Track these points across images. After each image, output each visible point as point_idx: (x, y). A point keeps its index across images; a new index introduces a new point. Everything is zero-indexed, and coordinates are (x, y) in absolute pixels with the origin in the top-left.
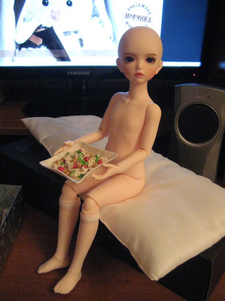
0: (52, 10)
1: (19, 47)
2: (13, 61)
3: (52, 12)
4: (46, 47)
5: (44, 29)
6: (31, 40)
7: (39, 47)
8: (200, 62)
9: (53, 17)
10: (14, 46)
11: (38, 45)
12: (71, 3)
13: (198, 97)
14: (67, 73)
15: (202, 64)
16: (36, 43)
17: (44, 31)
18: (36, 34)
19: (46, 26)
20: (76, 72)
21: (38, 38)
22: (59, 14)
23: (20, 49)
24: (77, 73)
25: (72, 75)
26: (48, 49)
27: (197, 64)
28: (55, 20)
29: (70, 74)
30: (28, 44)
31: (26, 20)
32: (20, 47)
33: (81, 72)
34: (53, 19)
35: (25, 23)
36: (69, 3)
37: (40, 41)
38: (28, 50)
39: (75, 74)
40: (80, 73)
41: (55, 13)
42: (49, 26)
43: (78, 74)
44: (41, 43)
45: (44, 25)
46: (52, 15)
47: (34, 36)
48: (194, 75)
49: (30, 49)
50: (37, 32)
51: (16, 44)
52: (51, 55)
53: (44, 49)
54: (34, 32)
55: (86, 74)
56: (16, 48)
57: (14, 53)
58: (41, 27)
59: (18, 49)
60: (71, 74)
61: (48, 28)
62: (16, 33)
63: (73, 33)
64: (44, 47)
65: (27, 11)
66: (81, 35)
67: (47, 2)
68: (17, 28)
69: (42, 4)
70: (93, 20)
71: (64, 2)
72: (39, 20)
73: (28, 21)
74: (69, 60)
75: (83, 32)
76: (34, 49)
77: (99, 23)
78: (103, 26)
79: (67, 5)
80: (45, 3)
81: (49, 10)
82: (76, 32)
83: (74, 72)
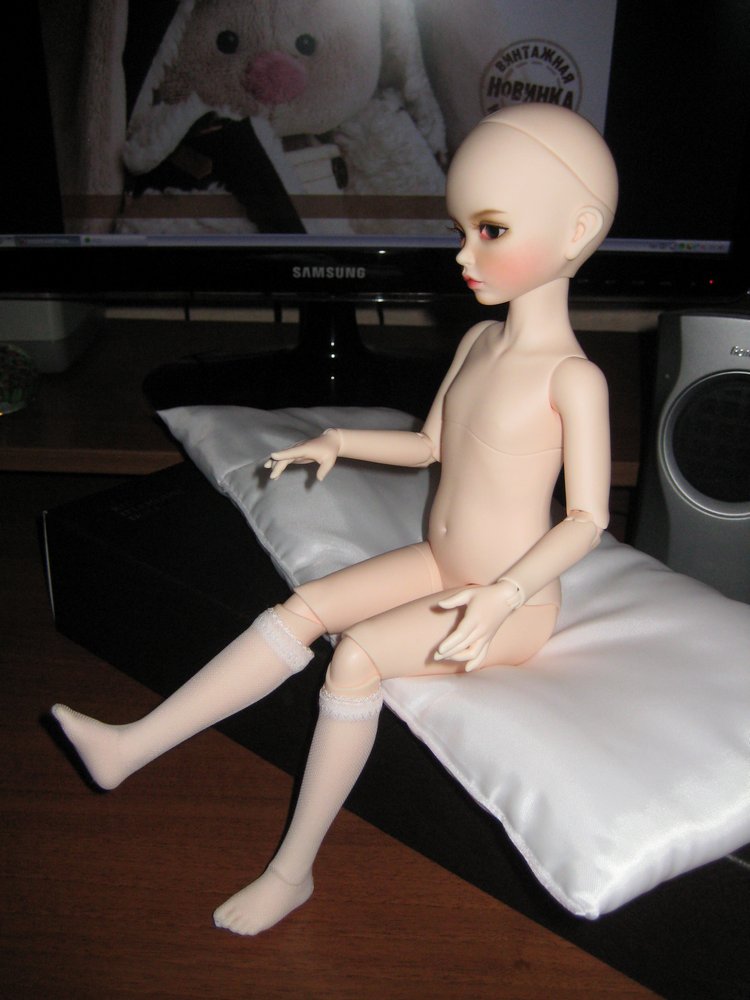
0: (249, 65)
1: (134, 186)
3: (248, 71)
4: (223, 186)
5: (220, 127)
6: (176, 163)
7: (203, 186)
9: (250, 87)
10: (119, 180)
11: (199, 178)
12: (313, 42)
14: (292, 273)
16: (192, 173)
17: (219, 132)
18: (193, 143)
19: (226, 117)
20: (322, 269)
21: (201, 156)
22: (270, 79)
23: (138, 193)
24: (326, 273)
25: (306, 277)
28: (257, 98)
29: (299, 275)
30: (168, 174)
31: (163, 97)
32: (140, 183)
33: (337, 269)
34: (249, 95)
35: (157, 107)
36: (306, 42)
37: (208, 166)
38: (166, 197)
39: (318, 276)
40: (334, 272)
41: (258, 75)
43: (328, 276)
44: (209, 172)
45: (221, 115)
46: (248, 82)
47: (187, 150)
49: (170, 190)
50: (197, 136)
51: (127, 174)
53: (217, 191)
54: (187, 135)
55: (353, 276)
56: (126, 187)
57: (117, 206)
58: (212, 121)
59: (131, 193)
60: (304, 276)
61: (234, 122)
63: (315, 142)
64: (219, 186)
65: (166, 67)
66: (342, 148)
67: (232, 39)
68: (131, 123)
69: (214, 45)
70: (382, 98)
71: (289, 40)
72: (205, 98)
73: (167, 101)
74: (301, 230)
75: (347, 136)
76: (186, 193)
77: (401, 109)
78: (415, 120)
79: (296, 52)
80: (228, 42)
81: (237, 65)
82: (325, 138)
83: (315, 269)
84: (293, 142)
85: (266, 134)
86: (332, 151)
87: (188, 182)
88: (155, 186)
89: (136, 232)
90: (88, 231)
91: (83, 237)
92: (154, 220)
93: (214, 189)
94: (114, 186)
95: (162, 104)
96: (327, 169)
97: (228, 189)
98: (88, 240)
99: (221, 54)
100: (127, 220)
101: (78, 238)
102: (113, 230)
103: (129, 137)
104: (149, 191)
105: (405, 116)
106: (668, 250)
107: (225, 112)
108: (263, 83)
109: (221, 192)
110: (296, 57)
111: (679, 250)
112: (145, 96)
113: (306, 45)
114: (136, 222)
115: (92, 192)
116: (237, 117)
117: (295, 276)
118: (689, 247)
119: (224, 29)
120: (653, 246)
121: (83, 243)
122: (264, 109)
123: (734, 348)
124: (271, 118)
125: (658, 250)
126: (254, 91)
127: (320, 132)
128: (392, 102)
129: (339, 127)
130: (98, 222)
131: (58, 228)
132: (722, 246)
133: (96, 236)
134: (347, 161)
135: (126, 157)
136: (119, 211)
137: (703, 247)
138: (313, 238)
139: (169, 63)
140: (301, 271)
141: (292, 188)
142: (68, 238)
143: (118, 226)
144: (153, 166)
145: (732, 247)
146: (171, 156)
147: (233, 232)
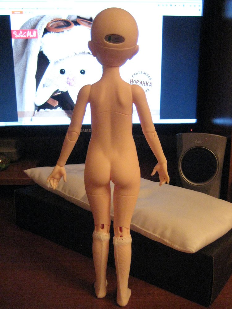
0: (68, 77)
1: (37, 109)
2: (31, 120)
3: (68, 79)
4: (61, 108)
5: (60, 93)
6: (49, 103)
7: (55, 108)
8: (196, 119)
9: (68, 83)
10: (34, 107)
11: (55, 106)
12: (84, 71)
13: (197, 142)
15: (197, 121)
16: (53, 105)
17: (60, 94)
18: (53, 97)
19: (62, 90)
20: (88, 130)
21: (55, 100)
22: (73, 81)
23: (38, 110)
24: (89, 131)
26: (63, 110)
27: (194, 121)
28: (70, 85)
30: (46, 106)
31: (45, 86)
32: (39, 108)
34: (68, 85)
35: (44, 88)
36: (83, 71)
37: (57, 103)
38: (46, 111)
39: (87, 131)
41: (70, 80)
42: (65, 91)
44: (57, 105)
45: (60, 90)
46: (68, 81)
47: (52, 99)
48: (191, 130)
49: (47, 110)
50: (54, 95)
51: (36, 106)
52: (66, 115)
53: (59, 109)
54: (52, 95)
56: (35, 109)
57: (33, 114)
58: (58, 92)
59: (37, 110)
60: (83, 131)
61: (64, 92)
62: (36, 96)
65: (46, 78)
67: (63, 71)
68: (37, 92)
69: (59, 73)
71: (78, 71)
72: (56, 86)
76: (51, 110)
79: (80, 74)
80: (62, 72)
81: (65, 77)
83: (86, 130)
87: (51, 107)
88: (43, 109)
92: (42, 117)
99: (61, 74)
100: (35, 118)
104: (41, 110)
112: (41, 85)
115: (26, 111)
119: (61, 68)
124: (73, 91)
130: (27, 118)
131: (16, 120)
142: (19, 123)
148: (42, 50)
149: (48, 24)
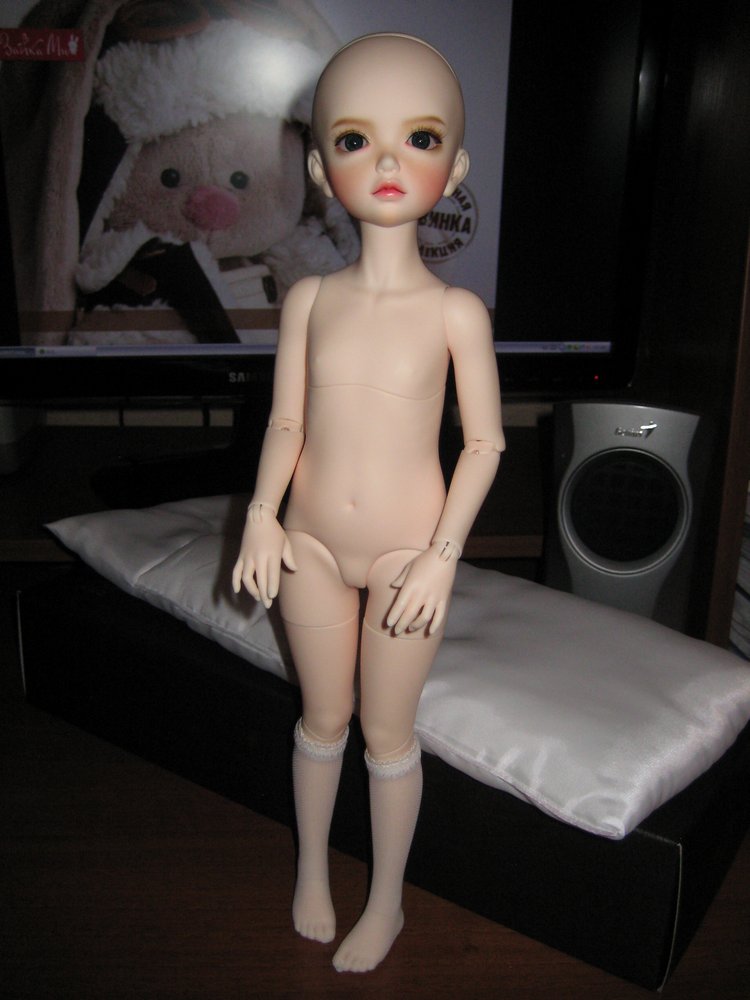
0: (189, 197)
1: (85, 303)
3: (189, 202)
4: (166, 302)
5: (163, 251)
6: (125, 283)
7: (148, 301)
8: (609, 337)
9: (190, 216)
11: (144, 295)
12: (245, 178)
14: (228, 378)
16: (138, 291)
17: (163, 255)
18: (140, 265)
19: (169, 242)
20: (256, 374)
21: (146, 276)
22: (207, 209)
23: (89, 309)
24: (258, 377)
25: (241, 381)
26: (173, 309)
28: (196, 225)
29: (235, 380)
30: (117, 292)
31: (112, 225)
32: (90, 301)
33: (269, 374)
34: (190, 223)
35: (107, 233)
36: (239, 178)
37: (152, 285)
38: (114, 312)
40: (266, 376)
41: (197, 206)
43: (261, 380)
44: (154, 289)
45: (164, 240)
46: (189, 212)
48: (596, 378)
50: (142, 258)
51: (79, 293)
52: (181, 323)
53: (160, 306)
54: (134, 259)
56: (79, 304)
57: (69, 321)
58: (157, 246)
59: (83, 309)
60: (239, 380)
61: (177, 248)
63: (247, 262)
64: (162, 302)
65: (115, 200)
66: (271, 268)
67: (174, 175)
68: (84, 247)
69: (159, 182)
70: (306, 225)
71: (224, 177)
72: (150, 226)
73: (117, 229)
74: (235, 340)
75: (275, 257)
76: (132, 309)
77: (323, 234)
78: (335, 243)
79: (231, 186)
80: (170, 178)
81: (179, 197)
82: (257, 260)
83: (249, 374)
84: (228, 264)
85: (205, 257)
86: (262, 270)
87: (134, 299)
88: (106, 303)
89: (86, 344)
90: (43, 343)
91: (38, 349)
92: (103, 333)
93: (158, 305)
94: (67, 303)
95: (112, 231)
96: (259, 286)
97: (170, 305)
98: (42, 351)
99: (164, 189)
100: (79, 333)
101: (33, 350)
102: (66, 342)
103: (81, 260)
104: (100, 308)
105: (326, 240)
106: (558, 351)
107: (168, 238)
108: (202, 213)
109: (165, 307)
110: (230, 190)
111: (567, 351)
112: (97, 224)
113: (240, 181)
114: (88, 335)
115: (47, 308)
116: (178, 242)
117: (231, 380)
118: (576, 348)
119: (167, 167)
120: (544, 348)
121: (38, 354)
122: (203, 235)
123: (617, 429)
124: (208, 243)
125: (549, 351)
126: (193, 219)
127: (252, 254)
128: (315, 228)
129: (269, 250)
130: (51, 335)
131: (14, 341)
132: (603, 346)
133: (50, 348)
134: (276, 279)
135: (78, 277)
136: (72, 325)
137: (588, 347)
138: (247, 347)
139: (118, 197)
140: (237, 377)
141: (227, 304)
142: (24, 350)
143: (70, 339)
144: (103, 285)
145: (612, 347)
146: (119, 277)
147: (175, 343)
148: (99, 101)
149: (119, 11)
